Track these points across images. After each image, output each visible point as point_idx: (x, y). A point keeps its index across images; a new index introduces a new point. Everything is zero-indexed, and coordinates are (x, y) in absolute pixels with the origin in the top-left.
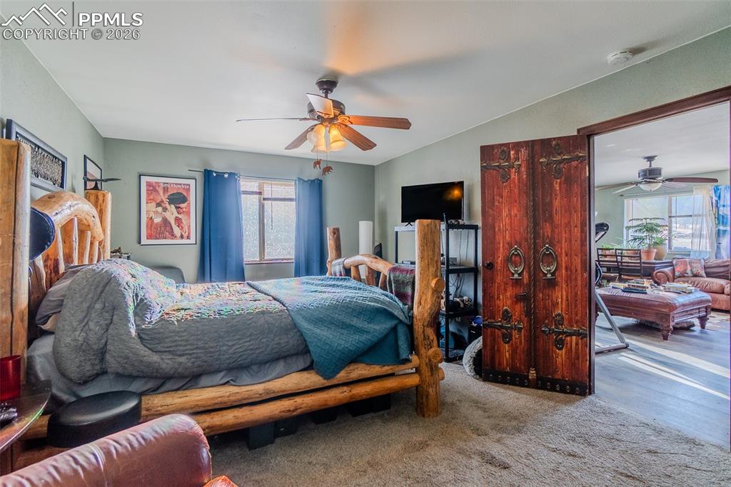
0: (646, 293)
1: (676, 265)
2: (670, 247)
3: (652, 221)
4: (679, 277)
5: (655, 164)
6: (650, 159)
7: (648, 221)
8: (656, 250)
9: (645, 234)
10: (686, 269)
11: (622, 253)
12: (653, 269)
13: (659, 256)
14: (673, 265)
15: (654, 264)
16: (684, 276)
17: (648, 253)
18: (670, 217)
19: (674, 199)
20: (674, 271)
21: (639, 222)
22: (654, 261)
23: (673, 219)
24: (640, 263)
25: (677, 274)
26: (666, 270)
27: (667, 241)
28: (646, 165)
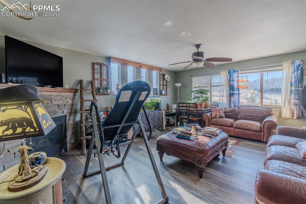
0: (190, 140)
1: (213, 111)
2: (211, 102)
3: (203, 88)
4: (214, 118)
5: (200, 50)
6: (198, 46)
7: (201, 88)
8: (204, 104)
9: (199, 95)
10: (217, 114)
11: (189, 105)
12: (203, 114)
13: (206, 107)
14: (211, 111)
15: (203, 111)
16: (216, 118)
17: (201, 105)
18: (211, 86)
19: (212, 77)
20: (211, 114)
21: (197, 89)
22: (204, 109)
23: (212, 87)
24: (197, 111)
25: (213, 116)
26: (208, 114)
27: (210, 99)
28: (196, 50)
